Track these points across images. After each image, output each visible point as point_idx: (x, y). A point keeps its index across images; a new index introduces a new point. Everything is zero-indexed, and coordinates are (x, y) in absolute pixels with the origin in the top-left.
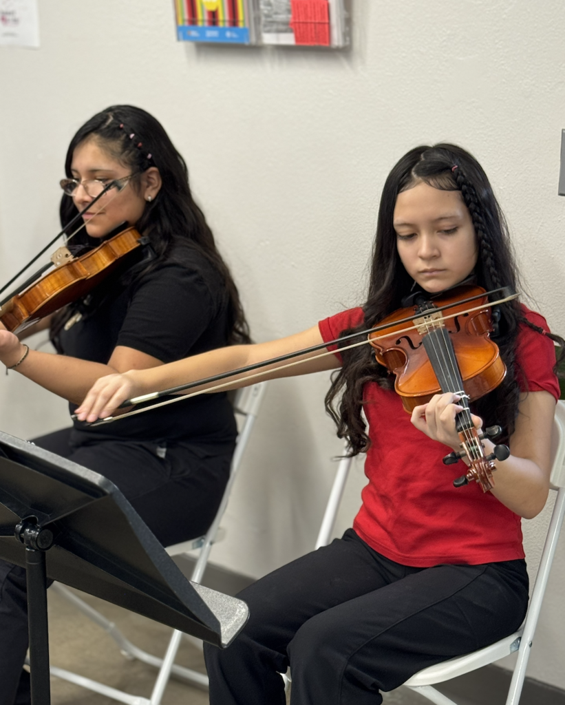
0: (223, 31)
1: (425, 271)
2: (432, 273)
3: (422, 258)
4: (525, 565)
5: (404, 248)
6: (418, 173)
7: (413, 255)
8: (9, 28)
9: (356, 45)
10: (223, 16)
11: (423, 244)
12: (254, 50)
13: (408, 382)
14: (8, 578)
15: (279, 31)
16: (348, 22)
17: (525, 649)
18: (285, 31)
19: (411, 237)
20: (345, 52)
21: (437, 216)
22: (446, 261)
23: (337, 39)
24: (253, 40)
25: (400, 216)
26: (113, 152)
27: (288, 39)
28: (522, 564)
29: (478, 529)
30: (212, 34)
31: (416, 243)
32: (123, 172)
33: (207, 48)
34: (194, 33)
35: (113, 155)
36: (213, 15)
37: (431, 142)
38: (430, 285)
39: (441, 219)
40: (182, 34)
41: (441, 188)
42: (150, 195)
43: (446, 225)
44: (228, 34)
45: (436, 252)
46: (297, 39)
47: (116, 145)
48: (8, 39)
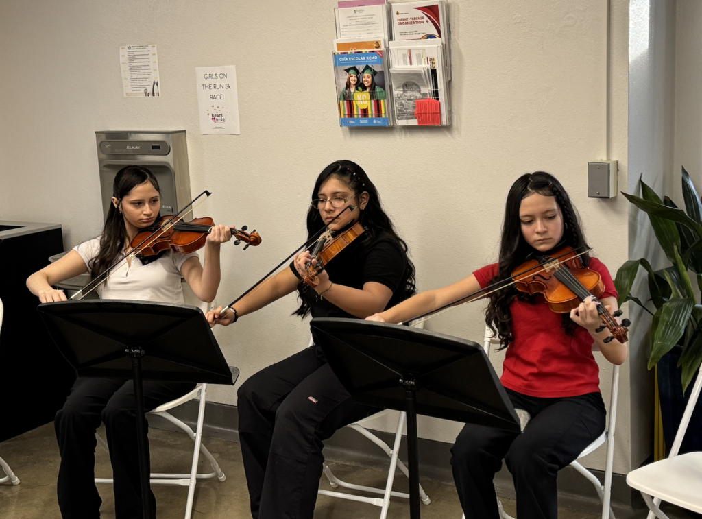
1: (540, 240)
2: (543, 241)
3: (538, 233)
5: (526, 229)
6: (532, 188)
7: (532, 232)
9: (454, 124)
10: (372, 111)
11: (539, 225)
12: (387, 129)
15: (408, 119)
16: (450, 112)
18: (412, 118)
19: (530, 222)
20: (448, 128)
21: (545, 210)
22: (550, 234)
23: (444, 121)
24: (392, 124)
25: (523, 211)
26: (346, 183)
27: (414, 122)
30: (364, 122)
31: (533, 226)
33: (357, 130)
34: (351, 122)
35: (346, 184)
36: (365, 113)
38: (542, 247)
39: (548, 211)
40: (343, 122)
41: (546, 195)
42: (363, 207)
43: (549, 214)
44: (375, 121)
45: (546, 230)
46: (419, 122)
47: (347, 179)
48: (218, 130)
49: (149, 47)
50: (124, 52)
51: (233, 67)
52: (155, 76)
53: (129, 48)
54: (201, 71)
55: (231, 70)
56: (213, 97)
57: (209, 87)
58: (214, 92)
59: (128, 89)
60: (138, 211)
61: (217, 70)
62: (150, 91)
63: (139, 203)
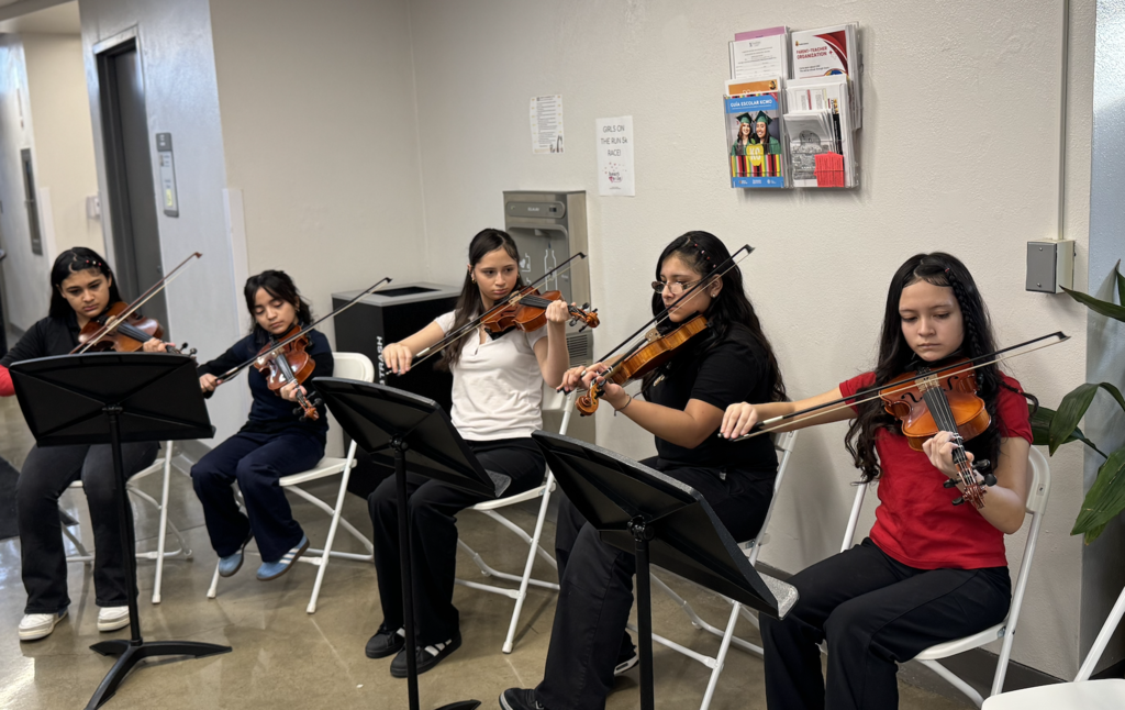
0: (764, 180)
1: (923, 345)
2: (929, 347)
3: (921, 335)
4: (1007, 570)
5: (906, 328)
6: (918, 273)
7: (914, 333)
8: (615, 184)
9: (864, 185)
10: (765, 169)
11: (922, 325)
12: (788, 191)
13: (912, 427)
14: (616, 562)
15: (806, 178)
16: (858, 170)
17: (1009, 636)
18: (811, 178)
19: (913, 319)
20: (856, 190)
21: (933, 305)
22: (940, 338)
23: (849, 182)
24: (787, 185)
25: (904, 304)
26: (689, 263)
27: (813, 183)
28: (1006, 570)
29: (970, 542)
30: (757, 182)
31: (916, 324)
32: (697, 277)
33: (752, 191)
34: (743, 182)
35: (689, 265)
36: (758, 170)
37: (928, 251)
38: (927, 355)
39: (937, 307)
40: (735, 183)
41: (937, 284)
42: (715, 293)
43: (940, 311)
44: (769, 182)
45: (932, 331)
46: (819, 183)
47: (692, 258)
48: (615, 191)
49: (555, 99)
50: (534, 104)
51: (630, 117)
52: (560, 131)
53: (538, 99)
54: (601, 123)
55: (628, 120)
56: (611, 153)
57: (607, 141)
58: (612, 147)
59: (536, 146)
60: (490, 280)
61: (615, 122)
62: (555, 147)
63: (491, 272)
